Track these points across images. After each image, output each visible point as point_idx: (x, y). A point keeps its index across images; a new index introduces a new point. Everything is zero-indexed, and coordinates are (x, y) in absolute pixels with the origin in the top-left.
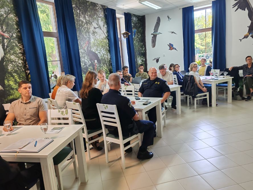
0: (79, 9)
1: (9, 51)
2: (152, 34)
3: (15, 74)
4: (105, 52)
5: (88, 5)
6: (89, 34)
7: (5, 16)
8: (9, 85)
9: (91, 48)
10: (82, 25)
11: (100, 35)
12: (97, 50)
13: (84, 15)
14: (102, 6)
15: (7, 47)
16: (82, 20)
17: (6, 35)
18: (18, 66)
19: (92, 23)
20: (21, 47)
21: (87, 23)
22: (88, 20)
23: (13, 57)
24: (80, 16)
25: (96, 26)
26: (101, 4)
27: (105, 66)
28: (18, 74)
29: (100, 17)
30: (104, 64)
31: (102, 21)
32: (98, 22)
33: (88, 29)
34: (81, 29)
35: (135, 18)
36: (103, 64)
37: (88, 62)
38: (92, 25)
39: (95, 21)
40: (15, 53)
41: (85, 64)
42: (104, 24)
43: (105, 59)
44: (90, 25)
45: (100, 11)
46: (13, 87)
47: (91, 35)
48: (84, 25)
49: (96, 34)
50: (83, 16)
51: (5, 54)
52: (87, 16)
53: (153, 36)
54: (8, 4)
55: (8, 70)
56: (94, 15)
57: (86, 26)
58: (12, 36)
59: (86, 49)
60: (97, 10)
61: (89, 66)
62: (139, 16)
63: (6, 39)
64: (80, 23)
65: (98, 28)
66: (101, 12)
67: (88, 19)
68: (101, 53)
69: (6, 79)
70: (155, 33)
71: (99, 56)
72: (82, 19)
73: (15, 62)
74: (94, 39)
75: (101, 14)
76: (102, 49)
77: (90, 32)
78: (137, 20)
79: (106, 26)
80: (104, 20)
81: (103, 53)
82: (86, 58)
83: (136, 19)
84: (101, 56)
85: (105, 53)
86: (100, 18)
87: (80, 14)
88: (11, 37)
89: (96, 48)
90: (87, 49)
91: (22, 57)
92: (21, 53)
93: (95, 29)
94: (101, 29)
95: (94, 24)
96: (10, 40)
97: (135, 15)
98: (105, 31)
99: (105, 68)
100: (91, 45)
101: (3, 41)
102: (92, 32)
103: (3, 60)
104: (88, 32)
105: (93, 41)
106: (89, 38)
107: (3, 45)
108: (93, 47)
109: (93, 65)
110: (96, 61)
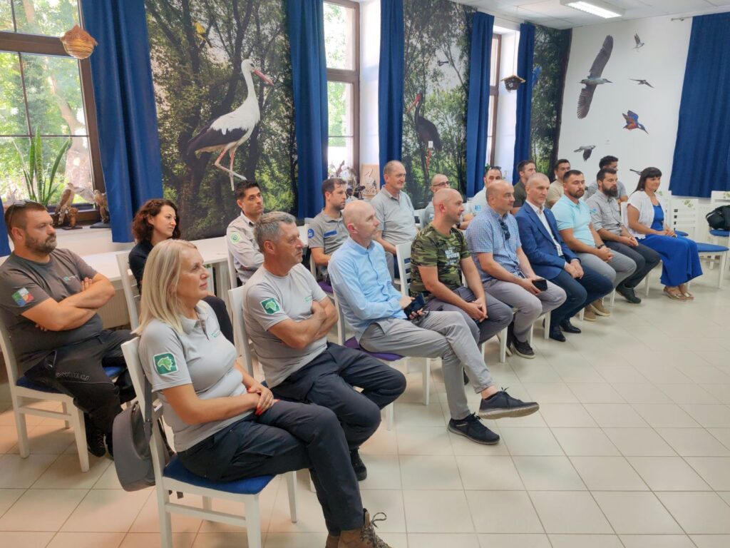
0: (411, 17)
1: (269, 112)
2: (583, 82)
3: (272, 160)
4: (455, 122)
5: (432, 7)
6: (424, 78)
7: (270, 39)
9: (423, 111)
10: (412, 57)
11: (450, 80)
12: (437, 117)
13: (420, 33)
14: (465, 7)
15: (267, 103)
16: (415, 43)
17: (268, 78)
18: (280, 143)
19: (434, 51)
20: (289, 105)
21: (423, 51)
22: (427, 45)
23: (274, 125)
24: (412, 34)
25: (443, 58)
27: (449, 158)
28: (278, 160)
29: (456, 36)
30: (447, 152)
31: (458, 45)
32: (449, 48)
33: (423, 65)
34: (409, 65)
35: (543, 36)
36: (445, 151)
37: (414, 144)
38: (435, 56)
39: (443, 46)
40: (278, 117)
41: (407, 150)
42: (463, 54)
43: (451, 141)
44: (430, 55)
45: (458, 20)
46: (267, 186)
47: (429, 81)
48: (418, 55)
49: (439, 79)
50: (418, 33)
51: (262, 117)
52: (425, 35)
53: (584, 86)
54: (277, 12)
55: (263, 150)
56: (443, 32)
57: (420, 58)
58: (278, 80)
59: (413, 113)
60: (450, 17)
61: (415, 154)
62: (555, 30)
63: (267, 86)
64: (409, 51)
65: (447, 62)
66: (460, 23)
67: (427, 41)
68: (446, 125)
69: (258, 169)
70: (591, 80)
71: (439, 132)
72: (413, 41)
73: (275, 135)
74: (434, 90)
75: (459, 30)
76: (448, 116)
77: (427, 73)
78: (547, 41)
79: (465, 58)
80: (464, 43)
81: (451, 124)
82: (411, 135)
83: (545, 39)
84: (445, 133)
85: (455, 126)
86: (454, 39)
87: (411, 29)
88: (275, 83)
89: (436, 111)
90: (417, 112)
91: (288, 126)
92: (287, 117)
93: (440, 65)
94: (453, 65)
95: (440, 55)
96: (273, 90)
97: (544, 29)
98: (462, 71)
99: (448, 162)
100: (426, 103)
101: (262, 90)
102: (432, 73)
103: (257, 129)
104: (423, 72)
105: (432, 95)
106: (424, 87)
107: (261, 100)
108: (430, 110)
109: (422, 152)
110: (431, 144)
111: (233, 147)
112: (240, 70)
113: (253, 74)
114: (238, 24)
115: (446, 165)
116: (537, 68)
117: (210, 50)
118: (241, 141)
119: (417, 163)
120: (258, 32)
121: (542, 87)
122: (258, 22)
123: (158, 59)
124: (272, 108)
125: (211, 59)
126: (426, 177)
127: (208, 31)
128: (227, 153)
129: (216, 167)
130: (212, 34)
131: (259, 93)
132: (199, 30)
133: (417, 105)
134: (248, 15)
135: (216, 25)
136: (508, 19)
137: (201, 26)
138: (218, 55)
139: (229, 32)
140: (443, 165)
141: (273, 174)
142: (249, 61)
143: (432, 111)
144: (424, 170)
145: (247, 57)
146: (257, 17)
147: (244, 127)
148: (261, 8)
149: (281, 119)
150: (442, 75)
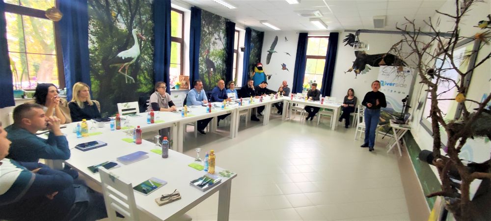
0: (204, 20)
1: (144, 51)
2: (268, 51)
5: (213, 18)
6: (210, 44)
7: (145, 22)
8: (140, 80)
10: (205, 35)
11: (219, 46)
12: (214, 59)
14: (225, 19)
15: (143, 48)
17: (144, 38)
18: (148, 64)
19: (213, 34)
20: (153, 49)
21: (209, 34)
22: (211, 31)
23: (146, 57)
24: (205, 27)
25: (217, 37)
26: (225, 17)
27: (219, 75)
28: (147, 71)
29: (222, 29)
30: (218, 73)
31: (223, 33)
32: (219, 34)
33: (209, 39)
34: (204, 38)
35: (254, 33)
38: (214, 36)
39: (217, 32)
40: (148, 54)
41: (202, 71)
42: (225, 36)
43: (220, 69)
45: (223, 24)
46: (142, 82)
47: (212, 45)
49: (215, 45)
50: (207, 27)
52: (210, 28)
53: (268, 53)
54: (149, 11)
55: (141, 67)
56: (217, 27)
57: (208, 36)
58: (148, 39)
59: (205, 57)
60: (220, 22)
61: (205, 73)
62: (259, 32)
64: (204, 33)
65: (219, 39)
68: (218, 63)
69: (138, 74)
70: (271, 51)
72: (205, 29)
73: (147, 61)
74: (213, 49)
75: (223, 27)
76: (219, 59)
77: (211, 42)
78: (256, 35)
79: (226, 38)
80: (225, 32)
82: (204, 66)
86: (221, 31)
87: (204, 25)
90: (206, 57)
91: (152, 58)
92: (152, 54)
94: (221, 40)
95: (216, 36)
96: (146, 43)
97: (254, 30)
98: (224, 43)
99: (218, 77)
101: (141, 42)
102: (213, 42)
103: (139, 57)
104: (209, 42)
105: (212, 51)
106: (209, 48)
109: (208, 72)
110: (212, 69)
111: (127, 65)
112: (132, 33)
113: (138, 35)
114: (131, 14)
116: (252, 44)
117: (118, 23)
119: (206, 76)
120: (140, 19)
121: (254, 52)
122: (140, 15)
123: (93, 25)
124: (146, 50)
125: (119, 27)
126: (210, 82)
127: (117, 15)
130: (119, 17)
132: (113, 15)
133: (206, 54)
134: (136, 11)
135: (121, 14)
136: (241, 25)
137: (114, 13)
138: (122, 26)
139: (127, 17)
140: (216, 78)
141: (145, 77)
142: (136, 30)
143: (212, 57)
144: (209, 79)
145: (135, 28)
146: (140, 12)
148: (142, 9)
150: (217, 43)
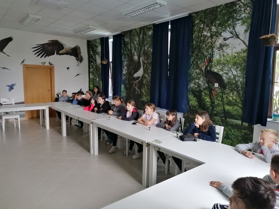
1: (145, 72)
3: (145, 86)
9: (211, 67)
10: (204, 41)
17: (146, 61)
18: (148, 81)
19: (220, 34)
27: (233, 94)
33: (212, 43)
36: (230, 90)
37: (204, 84)
41: (199, 87)
42: (248, 28)
47: (217, 50)
48: (208, 39)
52: (213, 28)
61: (205, 89)
71: (224, 78)
72: (205, 33)
74: (220, 55)
77: (214, 47)
82: (202, 80)
85: (239, 75)
89: (221, 67)
94: (238, 37)
99: (232, 97)
100: (213, 63)
102: (218, 46)
105: (218, 58)
107: (144, 68)
108: (216, 67)
110: (216, 85)
112: (140, 60)
113: (143, 61)
114: (140, 48)
115: (231, 98)
118: (139, 80)
119: (206, 94)
122: (144, 46)
126: (212, 103)
128: (136, 83)
129: (134, 87)
130: (135, 53)
131: (144, 66)
133: (207, 64)
140: (227, 98)
141: (145, 90)
142: (142, 58)
143: (218, 66)
146: (144, 45)
147: (140, 76)
148: (145, 42)
149: (148, 73)
